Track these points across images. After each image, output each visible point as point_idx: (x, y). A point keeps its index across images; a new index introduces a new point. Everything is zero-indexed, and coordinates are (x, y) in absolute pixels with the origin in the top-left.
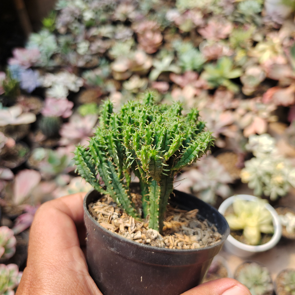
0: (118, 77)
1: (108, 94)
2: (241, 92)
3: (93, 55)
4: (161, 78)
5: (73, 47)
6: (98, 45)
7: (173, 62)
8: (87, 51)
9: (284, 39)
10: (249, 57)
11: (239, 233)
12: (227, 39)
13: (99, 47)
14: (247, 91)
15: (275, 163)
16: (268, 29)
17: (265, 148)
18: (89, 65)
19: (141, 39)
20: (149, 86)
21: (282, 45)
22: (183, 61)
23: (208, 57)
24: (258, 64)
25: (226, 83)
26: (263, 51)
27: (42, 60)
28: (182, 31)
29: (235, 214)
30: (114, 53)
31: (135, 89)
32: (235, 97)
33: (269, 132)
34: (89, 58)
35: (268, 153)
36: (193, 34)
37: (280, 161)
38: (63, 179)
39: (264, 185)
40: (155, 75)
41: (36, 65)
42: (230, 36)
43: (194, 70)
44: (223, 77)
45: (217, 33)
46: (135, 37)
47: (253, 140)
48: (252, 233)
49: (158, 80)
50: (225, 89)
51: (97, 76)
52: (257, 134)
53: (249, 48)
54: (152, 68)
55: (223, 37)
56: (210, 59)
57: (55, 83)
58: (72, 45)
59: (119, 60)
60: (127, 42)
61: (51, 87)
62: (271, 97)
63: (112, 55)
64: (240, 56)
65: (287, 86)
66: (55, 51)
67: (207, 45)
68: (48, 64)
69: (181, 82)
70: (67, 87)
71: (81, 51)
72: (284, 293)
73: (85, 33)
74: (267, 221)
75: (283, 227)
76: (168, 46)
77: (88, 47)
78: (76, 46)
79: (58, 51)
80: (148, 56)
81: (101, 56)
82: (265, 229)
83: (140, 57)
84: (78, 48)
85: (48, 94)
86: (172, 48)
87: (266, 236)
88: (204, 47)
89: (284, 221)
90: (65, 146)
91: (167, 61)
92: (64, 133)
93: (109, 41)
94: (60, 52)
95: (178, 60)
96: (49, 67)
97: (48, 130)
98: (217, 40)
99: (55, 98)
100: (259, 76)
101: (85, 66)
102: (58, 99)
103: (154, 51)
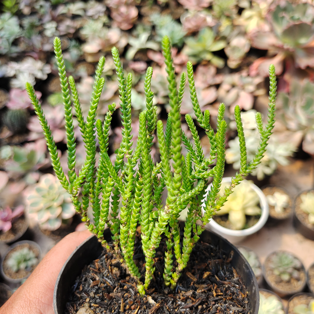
0: (90, 59)
1: (79, 80)
2: (226, 65)
3: (62, 36)
4: (138, 56)
5: (39, 29)
6: (67, 25)
7: (150, 38)
8: (55, 32)
10: (234, 26)
11: (224, 218)
12: (210, 8)
13: (68, 27)
14: (233, 64)
19: (114, 14)
20: (125, 66)
22: (161, 36)
23: (189, 29)
24: (244, 33)
25: (208, 57)
26: (250, 18)
27: (3, 46)
28: (160, 1)
30: (85, 33)
31: (110, 70)
32: (219, 71)
33: (256, 108)
36: (173, 4)
42: (214, 4)
43: (174, 46)
44: (205, 51)
45: (199, 1)
46: (109, 12)
49: (135, 60)
50: (209, 63)
51: (66, 60)
52: (243, 110)
53: (235, 16)
54: (127, 47)
55: (206, 5)
56: (191, 31)
57: (20, 71)
58: (37, 27)
59: (90, 40)
60: (100, 18)
61: (15, 77)
62: (257, 69)
63: (83, 35)
64: (225, 25)
65: (274, 56)
66: (18, 34)
67: (189, 15)
68: (10, 50)
69: (160, 60)
70: (33, 75)
71: (48, 33)
72: (273, 277)
73: (51, 12)
74: (252, 203)
75: (271, 207)
76: (145, 20)
77: (55, 28)
78: (42, 27)
79: (21, 34)
80: (123, 33)
81: (71, 36)
82: (251, 211)
83: (114, 34)
84: (45, 29)
85: (12, 84)
86: (150, 22)
87: (252, 219)
88: (185, 18)
89: (272, 201)
90: (34, 141)
91: (144, 36)
92: (32, 127)
93: (79, 19)
94: (23, 35)
95: (156, 34)
96: (11, 53)
97: (13, 125)
98: (199, 9)
99: (20, 88)
100: (244, 46)
101: (53, 50)
102: (24, 89)
103: (130, 27)
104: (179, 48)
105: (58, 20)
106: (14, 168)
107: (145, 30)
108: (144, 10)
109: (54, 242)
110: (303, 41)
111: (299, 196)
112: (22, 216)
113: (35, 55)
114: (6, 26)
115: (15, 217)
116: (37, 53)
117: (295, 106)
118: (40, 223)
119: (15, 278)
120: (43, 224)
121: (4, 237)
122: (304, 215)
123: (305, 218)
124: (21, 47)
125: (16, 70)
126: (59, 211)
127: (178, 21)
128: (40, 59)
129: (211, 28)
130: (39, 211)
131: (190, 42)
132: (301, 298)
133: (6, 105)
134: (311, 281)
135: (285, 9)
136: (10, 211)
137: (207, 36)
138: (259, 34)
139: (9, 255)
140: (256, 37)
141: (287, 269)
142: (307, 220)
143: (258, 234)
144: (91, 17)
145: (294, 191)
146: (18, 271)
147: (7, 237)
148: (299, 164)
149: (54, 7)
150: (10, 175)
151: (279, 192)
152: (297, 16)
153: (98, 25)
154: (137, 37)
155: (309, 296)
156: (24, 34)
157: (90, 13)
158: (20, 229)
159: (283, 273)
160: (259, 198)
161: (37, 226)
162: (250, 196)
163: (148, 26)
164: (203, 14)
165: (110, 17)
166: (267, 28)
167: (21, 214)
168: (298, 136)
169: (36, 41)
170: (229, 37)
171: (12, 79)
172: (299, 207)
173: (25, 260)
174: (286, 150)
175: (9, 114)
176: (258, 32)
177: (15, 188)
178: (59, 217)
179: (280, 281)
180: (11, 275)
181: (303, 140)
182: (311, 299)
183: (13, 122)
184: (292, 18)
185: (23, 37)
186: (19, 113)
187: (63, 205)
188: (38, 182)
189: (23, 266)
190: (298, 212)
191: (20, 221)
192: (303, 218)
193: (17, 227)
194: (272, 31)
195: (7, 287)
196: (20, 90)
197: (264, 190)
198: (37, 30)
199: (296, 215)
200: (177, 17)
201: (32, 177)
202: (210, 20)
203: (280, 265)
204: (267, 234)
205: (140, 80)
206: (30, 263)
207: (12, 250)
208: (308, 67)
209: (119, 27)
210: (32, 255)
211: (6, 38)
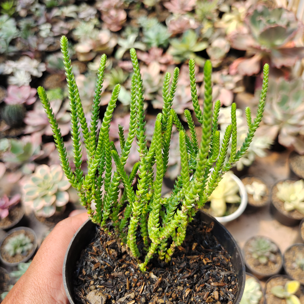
0: (82, 58)
3: (55, 37)
4: (127, 56)
7: (138, 40)
8: (50, 33)
9: (249, 8)
10: (215, 29)
12: (193, 11)
13: (62, 28)
14: (214, 63)
18: (52, 49)
19: (104, 17)
21: (248, 14)
22: (148, 37)
23: (174, 31)
24: (224, 35)
25: (192, 57)
26: (229, 21)
27: (1, 46)
28: (147, 5)
30: (77, 34)
34: (51, 40)
36: (159, 8)
42: (196, 8)
43: (160, 46)
44: (189, 51)
45: (183, 6)
46: (99, 15)
49: (123, 59)
51: (60, 59)
52: (224, 106)
54: (117, 47)
55: (189, 9)
56: (175, 33)
57: (17, 69)
58: (32, 28)
59: (82, 41)
60: (91, 21)
61: (12, 74)
62: (237, 68)
63: (75, 36)
64: (207, 27)
65: (252, 56)
66: (15, 35)
67: (174, 18)
68: (8, 50)
69: (147, 59)
70: (29, 72)
71: (43, 34)
72: (252, 261)
73: (45, 14)
74: (232, 192)
75: (250, 195)
76: (133, 22)
77: (50, 29)
78: (38, 28)
79: (18, 35)
80: (112, 34)
82: (231, 200)
83: (104, 36)
84: (40, 30)
85: (9, 81)
86: (138, 24)
87: (233, 206)
88: (169, 21)
89: (250, 190)
90: (30, 134)
91: (132, 38)
92: (28, 121)
93: (72, 21)
94: (20, 36)
95: (143, 36)
96: (9, 53)
97: (10, 119)
98: (183, 13)
99: (17, 85)
100: (225, 47)
101: (47, 50)
102: (21, 85)
103: (119, 29)
104: (164, 48)
105: (52, 22)
106: (11, 159)
107: (133, 31)
108: (132, 13)
109: (48, 228)
110: (279, 43)
111: (275, 185)
112: (19, 204)
113: (31, 54)
114: (4, 27)
115: (12, 205)
116: (32, 52)
117: (272, 102)
118: (35, 211)
119: (12, 262)
120: (38, 211)
121: (2, 224)
122: (280, 203)
123: (281, 206)
124: (18, 47)
125: (13, 68)
126: (53, 199)
127: (164, 23)
128: (36, 58)
129: (194, 30)
130: (35, 199)
131: (175, 43)
132: (277, 279)
133: (4, 100)
134: (287, 264)
135: (262, 14)
136: (7, 199)
137: (190, 38)
138: (238, 36)
139: (6, 240)
140: (236, 38)
141: (265, 252)
142: (282, 208)
143: (238, 220)
144: (83, 19)
145: (270, 181)
146: (15, 255)
147: (4, 223)
148: (275, 156)
149: (49, 9)
150: (7, 165)
151: (257, 182)
152: (273, 19)
153: (90, 27)
154: (126, 38)
155: (285, 278)
156: (21, 34)
157: (82, 15)
158: (17, 216)
159: (261, 256)
160: (239, 187)
161: (33, 213)
162: (230, 185)
163: (136, 28)
164: (186, 18)
165: (100, 20)
166: (245, 30)
167: (18, 203)
168: (274, 130)
169: (32, 41)
170: (210, 39)
171: (9, 77)
172: (276, 196)
173: (22, 245)
174: (264, 142)
175: (7, 109)
176: (237, 34)
177: (13, 178)
178: (54, 204)
179: (258, 264)
180: (8, 260)
181: (279, 133)
182: (287, 280)
183: (11, 116)
184: (268, 22)
185: (20, 37)
186: (16, 108)
187: (57, 194)
188: (33, 172)
189: (19, 251)
190: (275, 200)
191: (16, 208)
192: (279, 205)
193: (13, 214)
194: (250, 33)
195: (5, 270)
196: (17, 87)
197: (244, 180)
198: (33, 31)
199: (273, 203)
200: (163, 20)
201: (28, 168)
202: (192, 23)
203: (258, 249)
204: (246, 220)
205: (128, 78)
206: (26, 248)
207: (9, 236)
208: (283, 67)
209: (109, 29)
210: (27, 240)
211: (4, 38)
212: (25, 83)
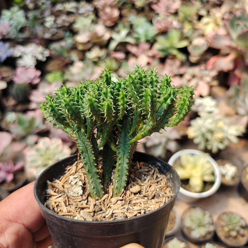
0: (80, 48)
1: (71, 63)
2: (188, 60)
3: (58, 28)
4: (119, 48)
5: (40, 21)
6: (63, 19)
7: (129, 34)
8: (53, 25)
9: (225, 14)
10: (195, 29)
11: (186, 182)
12: (176, 14)
13: (64, 21)
14: (193, 59)
15: (216, 121)
16: (212, 5)
17: (208, 109)
18: (55, 37)
19: (101, 13)
20: (108, 55)
21: (223, 19)
22: (137, 33)
23: (160, 29)
24: (203, 36)
25: (175, 52)
26: (207, 24)
27: (12, 33)
28: (137, 6)
29: (182, 166)
30: (77, 26)
31: (96, 58)
32: (182, 64)
33: (211, 95)
34: (55, 30)
35: (210, 112)
36: (147, 9)
37: (220, 120)
38: (32, 139)
39: (207, 140)
40: (113, 45)
41: (7, 37)
42: (179, 10)
43: (148, 41)
44: (172, 47)
45: (168, 8)
46: (96, 11)
47: (198, 101)
48: (196, 182)
49: (116, 50)
50: (174, 57)
51: (62, 47)
52: (201, 96)
53: (195, 21)
54: (111, 39)
55: (173, 11)
56: (161, 31)
57: (24, 53)
58: (39, 19)
59: (81, 32)
60: (89, 16)
61: (20, 57)
62: (213, 64)
63: (76, 28)
64: (187, 28)
65: (227, 55)
66: (24, 24)
67: (159, 18)
68: (17, 36)
69: (137, 52)
70: (35, 57)
71: (48, 25)
72: (224, 233)
73: (51, 8)
74: (209, 172)
76: (124, 20)
77: (54, 21)
78: (43, 20)
79: (27, 24)
80: (107, 29)
81: (66, 29)
82: (207, 178)
83: (100, 29)
84: (45, 21)
85: (18, 63)
86: (129, 22)
87: (208, 184)
88: (156, 20)
89: (223, 171)
90: (34, 110)
91: (124, 32)
92: (32, 98)
93: (72, 15)
94: (28, 25)
95: (134, 32)
96: (18, 39)
97: (18, 96)
98: (167, 14)
99: (24, 67)
100: (203, 45)
101: (51, 38)
102: (27, 67)
103: (112, 24)
104: (151, 43)
105: (56, 14)
106: (17, 130)
107: (124, 27)
108: (124, 12)
112: (22, 170)
113: (37, 41)
114: (15, 17)
116: (39, 40)
117: (245, 96)
121: (7, 186)
124: (26, 34)
127: (151, 22)
128: (41, 44)
129: (177, 29)
130: (37, 167)
131: (161, 39)
133: (12, 80)
135: (240, 19)
136: (13, 165)
137: (174, 36)
138: (217, 37)
140: (215, 39)
141: (236, 227)
144: (82, 14)
147: (9, 185)
149: (54, 4)
150: (14, 136)
153: (88, 21)
154: (118, 32)
158: (20, 180)
159: (232, 230)
160: (214, 169)
161: (34, 178)
163: (127, 25)
164: (171, 19)
165: (97, 15)
167: (22, 168)
169: (39, 30)
170: (191, 38)
171: (18, 59)
172: (245, 177)
174: (238, 131)
175: (15, 87)
176: (216, 35)
177: (17, 147)
184: (245, 26)
188: (36, 143)
190: (244, 181)
191: (20, 173)
193: (17, 178)
196: (24, 69)
199: (242, 183)
200: (150, 19)
202: (175, 23)
203: (229, 223)
204: (217, 196)
205: (120, 67)
209: (104, 24)
211: (14, 26)
212: (31, 66)
